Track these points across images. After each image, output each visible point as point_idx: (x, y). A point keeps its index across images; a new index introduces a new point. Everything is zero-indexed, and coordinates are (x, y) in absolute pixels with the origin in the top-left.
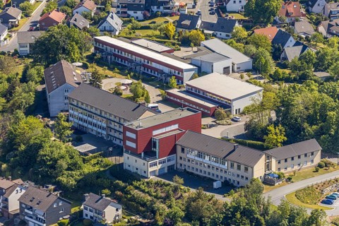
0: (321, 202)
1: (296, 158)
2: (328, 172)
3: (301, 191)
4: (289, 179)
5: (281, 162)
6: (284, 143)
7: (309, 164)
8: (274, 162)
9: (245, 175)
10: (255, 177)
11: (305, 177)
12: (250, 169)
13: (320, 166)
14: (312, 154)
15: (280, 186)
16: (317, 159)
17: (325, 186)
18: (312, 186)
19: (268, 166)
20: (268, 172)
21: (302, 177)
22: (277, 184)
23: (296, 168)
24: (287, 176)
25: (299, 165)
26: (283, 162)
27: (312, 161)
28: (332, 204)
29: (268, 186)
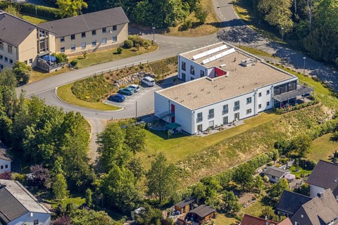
0: (109, 99)
1: (89, 34)
2: (136, 55)
3: (81, 81)
4: (73, 64)
5: (66, 38)
7: (110, 42)
8: (52, 38)
9: (9, 56)
10: (21, 60)
11: (98, 62)
12: (13, 48)
13: (126, 46)
14: (115, 28)
15: (57, 73)
16: (123, 35)
17: (122, 75)
18: (102, 75)
19: (43, 45)
20: (42, 53)
21: (95, 60)
22: (52, 71)
23: (90, 47)
24: (70, 59)
25: (94, 43)
26: (68, 39)
27: (115, 38)
28: (122, 101)
29: (39, 74)
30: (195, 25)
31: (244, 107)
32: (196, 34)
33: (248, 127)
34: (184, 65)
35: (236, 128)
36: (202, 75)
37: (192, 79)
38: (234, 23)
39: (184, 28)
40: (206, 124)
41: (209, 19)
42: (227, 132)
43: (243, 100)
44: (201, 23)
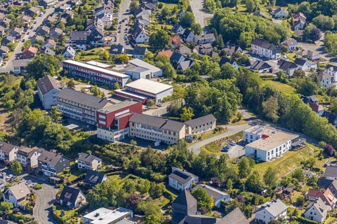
0: (221, 151)
1: (202, 126)
2: (221, 133)
3: (208, 145)
4: (200, 139)
6: (193, 118)
7: (209, 129)
8: (190, 128)
9: (174, 137)
10: (180, 138)
11: (209, 137)
12: (177, 133)
13: (216, 130)
14: (211, 123)
15: (195, 143)
16: (214, 126)
17: (221, 141)
18: (214, 142)
19: (187, 131)
20: (187, 135)
21: (207, 137)
22: (193, 142)
23: (202, 132)
24: (198, 136)
25: (204, 130)
26: (195, 128)
27: (211, 127)
28: (227, 152)
29: (188, 143)
30: (238, 120)
31: (283, 149)
32: (240, 124)
33: (286, 157)
34: (247, 135)
35: (282, 158)
36: (257, 139)
37: (252, 141)
38: (251, 119)
39: (234, 122)
40: (271, 157)
41: (242, 118)
42: (279, 159)
43: (282, 146)
44: (239, 120)
